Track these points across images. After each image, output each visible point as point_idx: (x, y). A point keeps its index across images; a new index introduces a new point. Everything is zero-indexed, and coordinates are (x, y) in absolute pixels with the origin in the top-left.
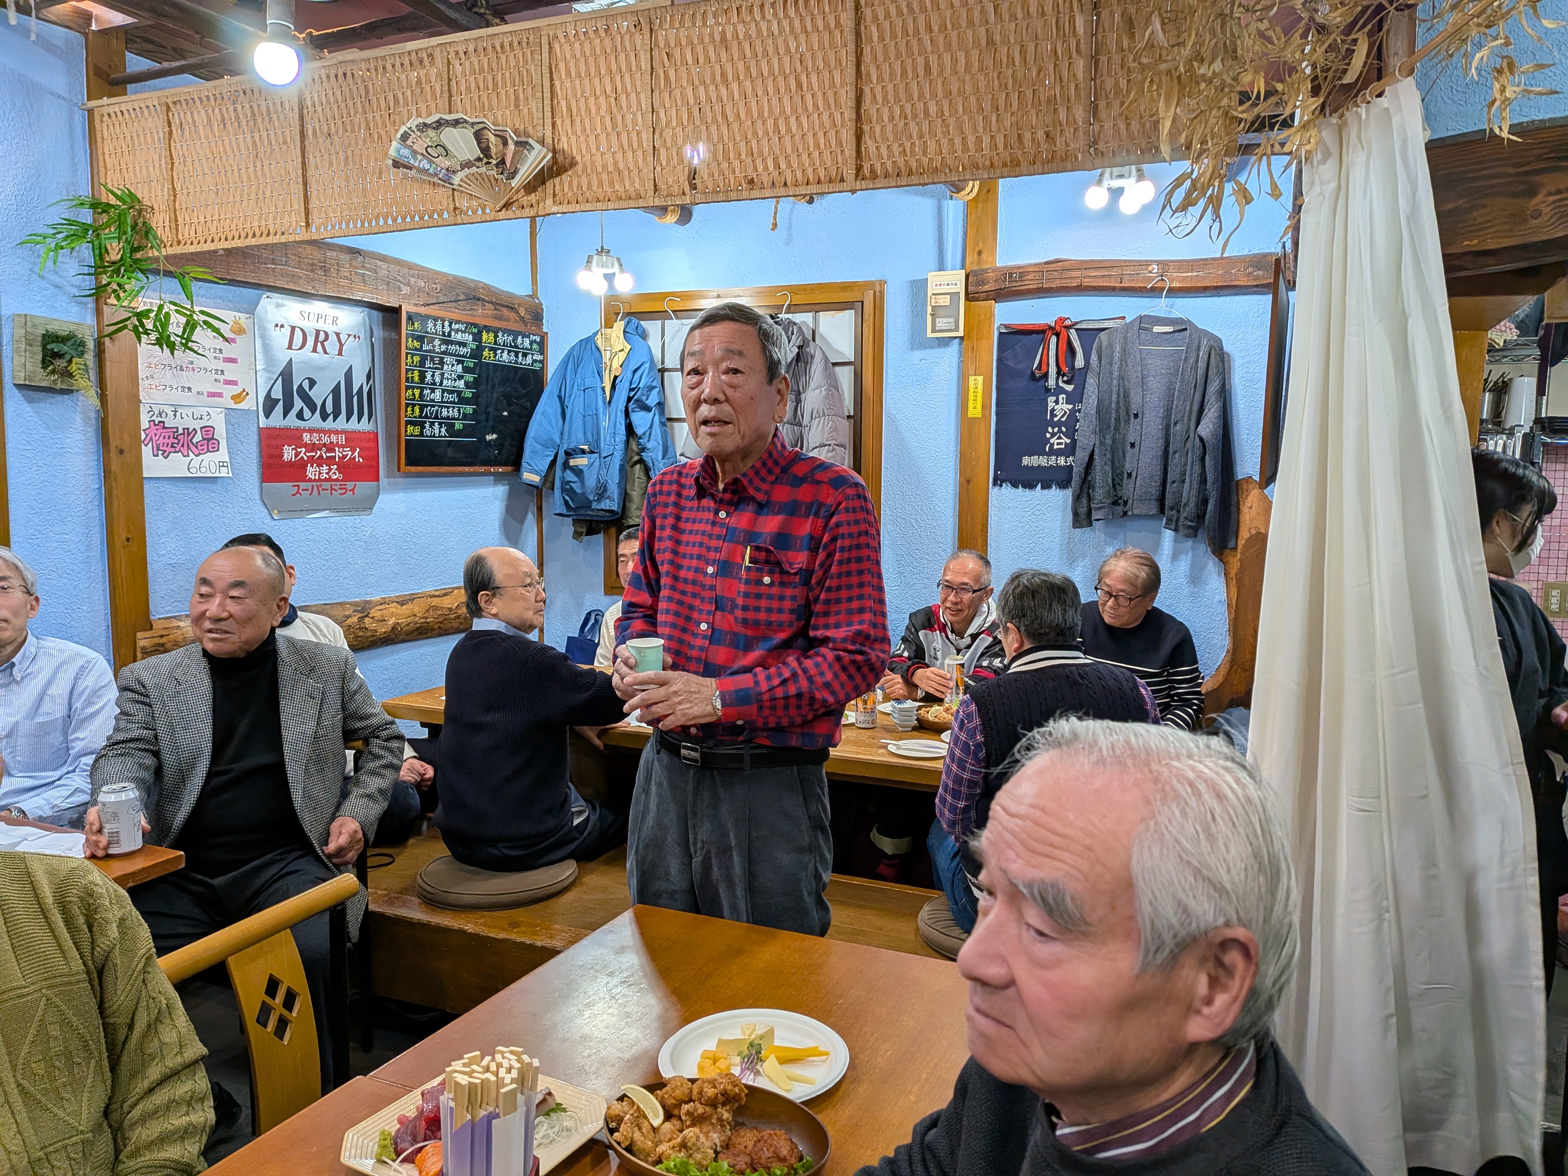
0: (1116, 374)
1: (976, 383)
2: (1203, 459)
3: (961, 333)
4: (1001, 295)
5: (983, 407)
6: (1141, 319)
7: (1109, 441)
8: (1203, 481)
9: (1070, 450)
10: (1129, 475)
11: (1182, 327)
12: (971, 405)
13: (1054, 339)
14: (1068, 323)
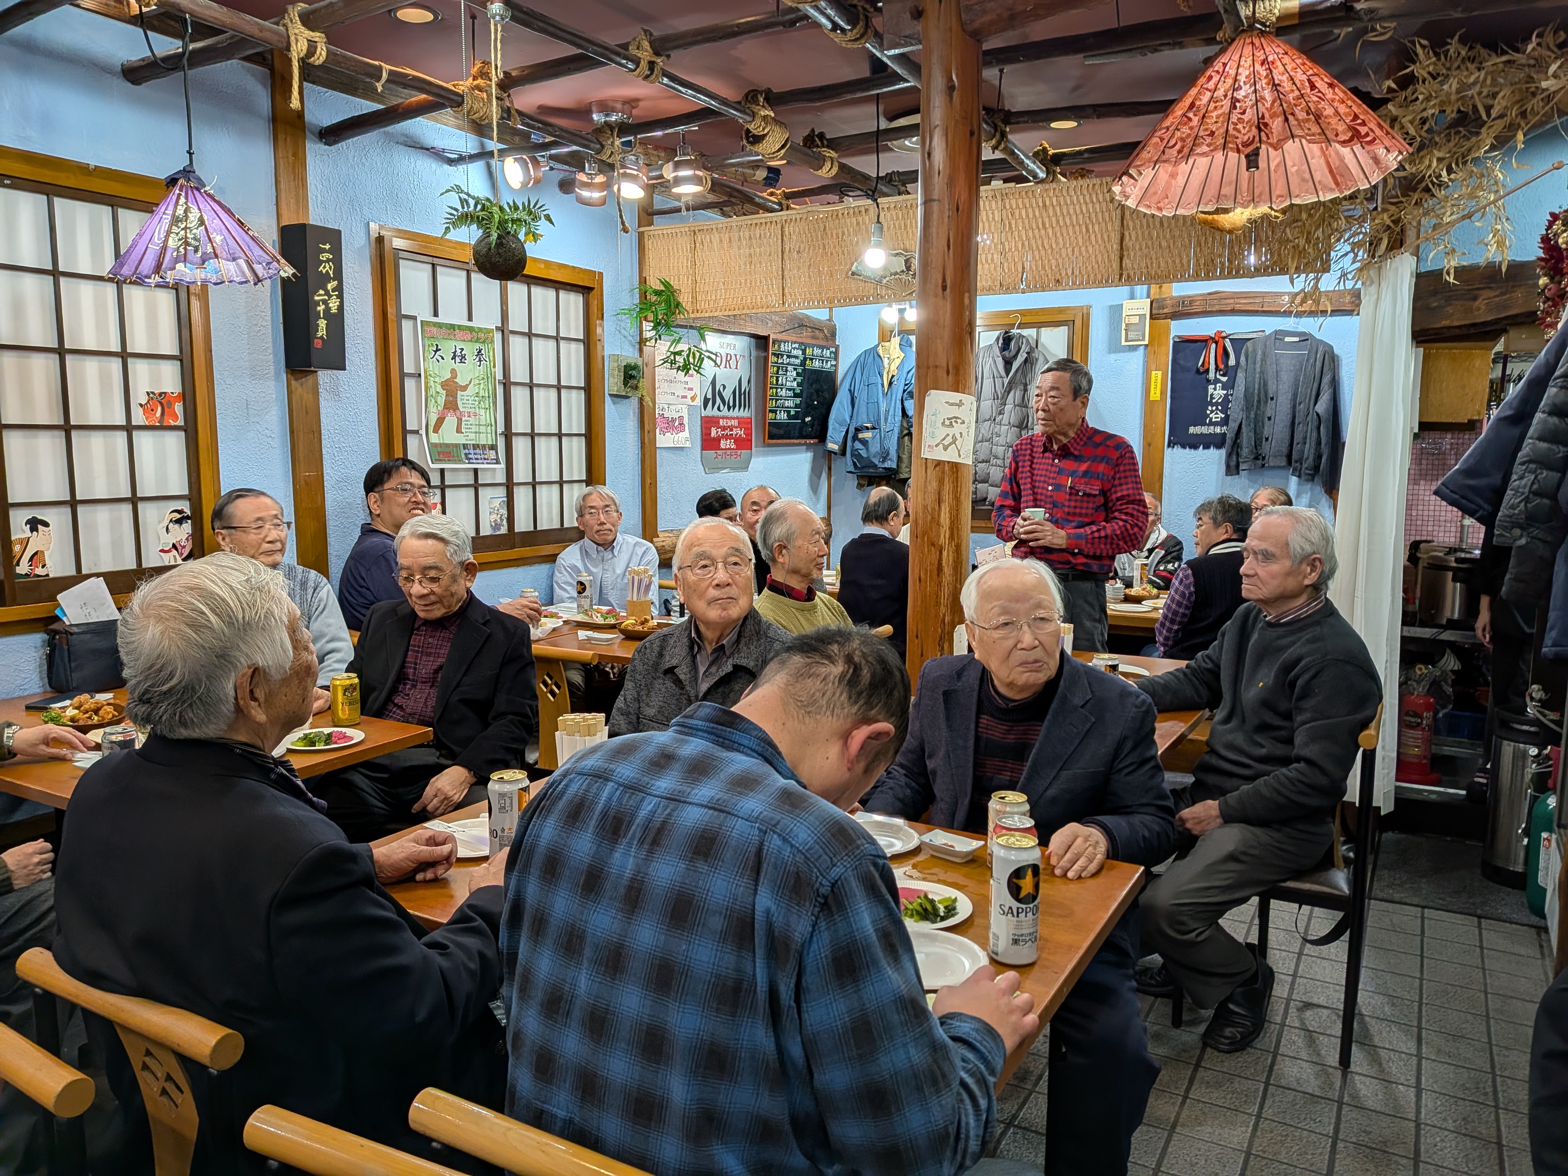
0: (1258, 370)
1: (1157, 376)
2: (1319, 428)
3: (1146, 342)
4: (1176, 315)
5: (1161, 393)
6: (1276, 332)
7: (1252, 415)
8: (1319, 443)
9: (1225, 422)
10: (1267, 439)
11: (1305, 338)
12: (1152, 392)
13: (1214, 345)
14: (1224, 334)
